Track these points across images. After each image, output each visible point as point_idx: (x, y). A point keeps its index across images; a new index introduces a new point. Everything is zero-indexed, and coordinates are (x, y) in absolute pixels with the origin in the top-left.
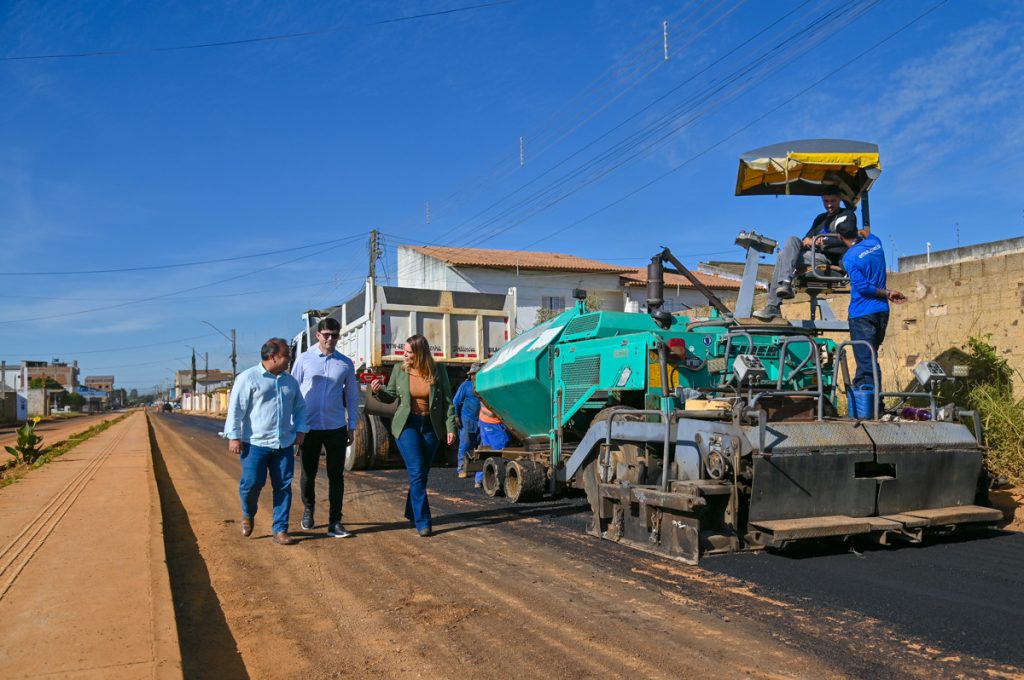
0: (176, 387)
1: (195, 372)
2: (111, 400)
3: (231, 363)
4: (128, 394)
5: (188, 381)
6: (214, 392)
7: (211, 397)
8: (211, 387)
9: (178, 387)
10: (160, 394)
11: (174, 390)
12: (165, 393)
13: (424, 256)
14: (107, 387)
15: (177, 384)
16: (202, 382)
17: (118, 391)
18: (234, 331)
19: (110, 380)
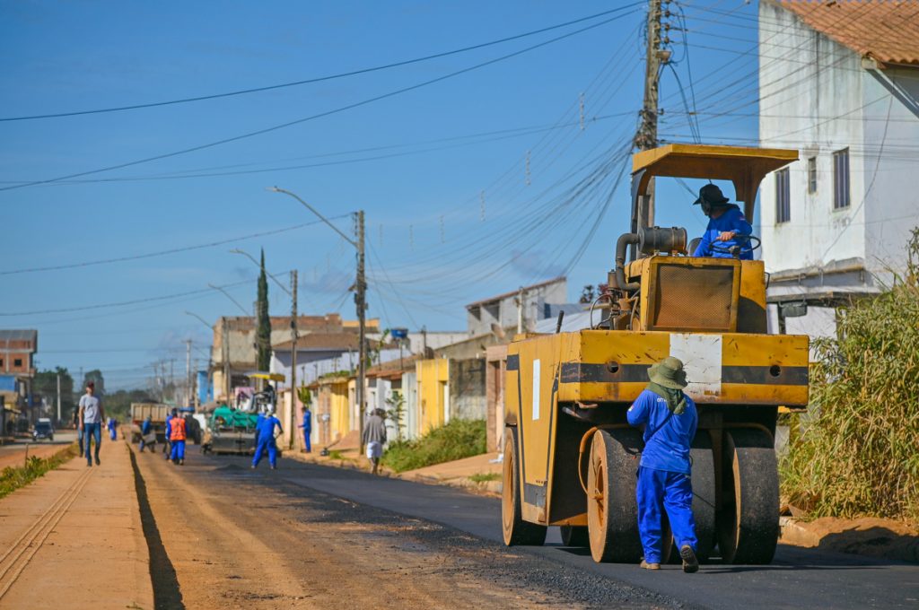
0: (213, 368)
1: (266, 325)
2: (30, 403)
3: (354, 307)
4: (78, 384)
5: (244, 349)
6: (314, 387)
7: (307, 400)
8: (308, 372)
9: (220, 367)
10: (170, 389)
11: (207, 375)
12: (183, 386)
13: (819, 36)
14: (18, 363)
15: (218, 358)
16: (286, 355)
17: (50, 377)
18: (360, 216)
19: (25, 344)
